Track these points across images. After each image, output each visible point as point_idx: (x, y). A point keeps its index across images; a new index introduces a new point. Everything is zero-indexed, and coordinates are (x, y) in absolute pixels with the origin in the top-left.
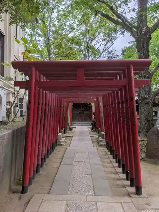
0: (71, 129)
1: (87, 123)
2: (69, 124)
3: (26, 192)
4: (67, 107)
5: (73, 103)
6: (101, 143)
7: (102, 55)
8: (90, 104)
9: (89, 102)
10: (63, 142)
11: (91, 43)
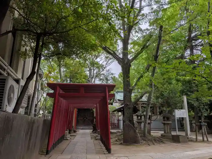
0: (75, 132)
1: (89, 127)
2: (74, 127)
3: (49, 154)
4: (73, 112)
5: (78, 109)
6: (97, 138)
7: (105, 70)
8: (92, 110)
9: (91, 108)
10: (69, 137)
11: (96, 59)
